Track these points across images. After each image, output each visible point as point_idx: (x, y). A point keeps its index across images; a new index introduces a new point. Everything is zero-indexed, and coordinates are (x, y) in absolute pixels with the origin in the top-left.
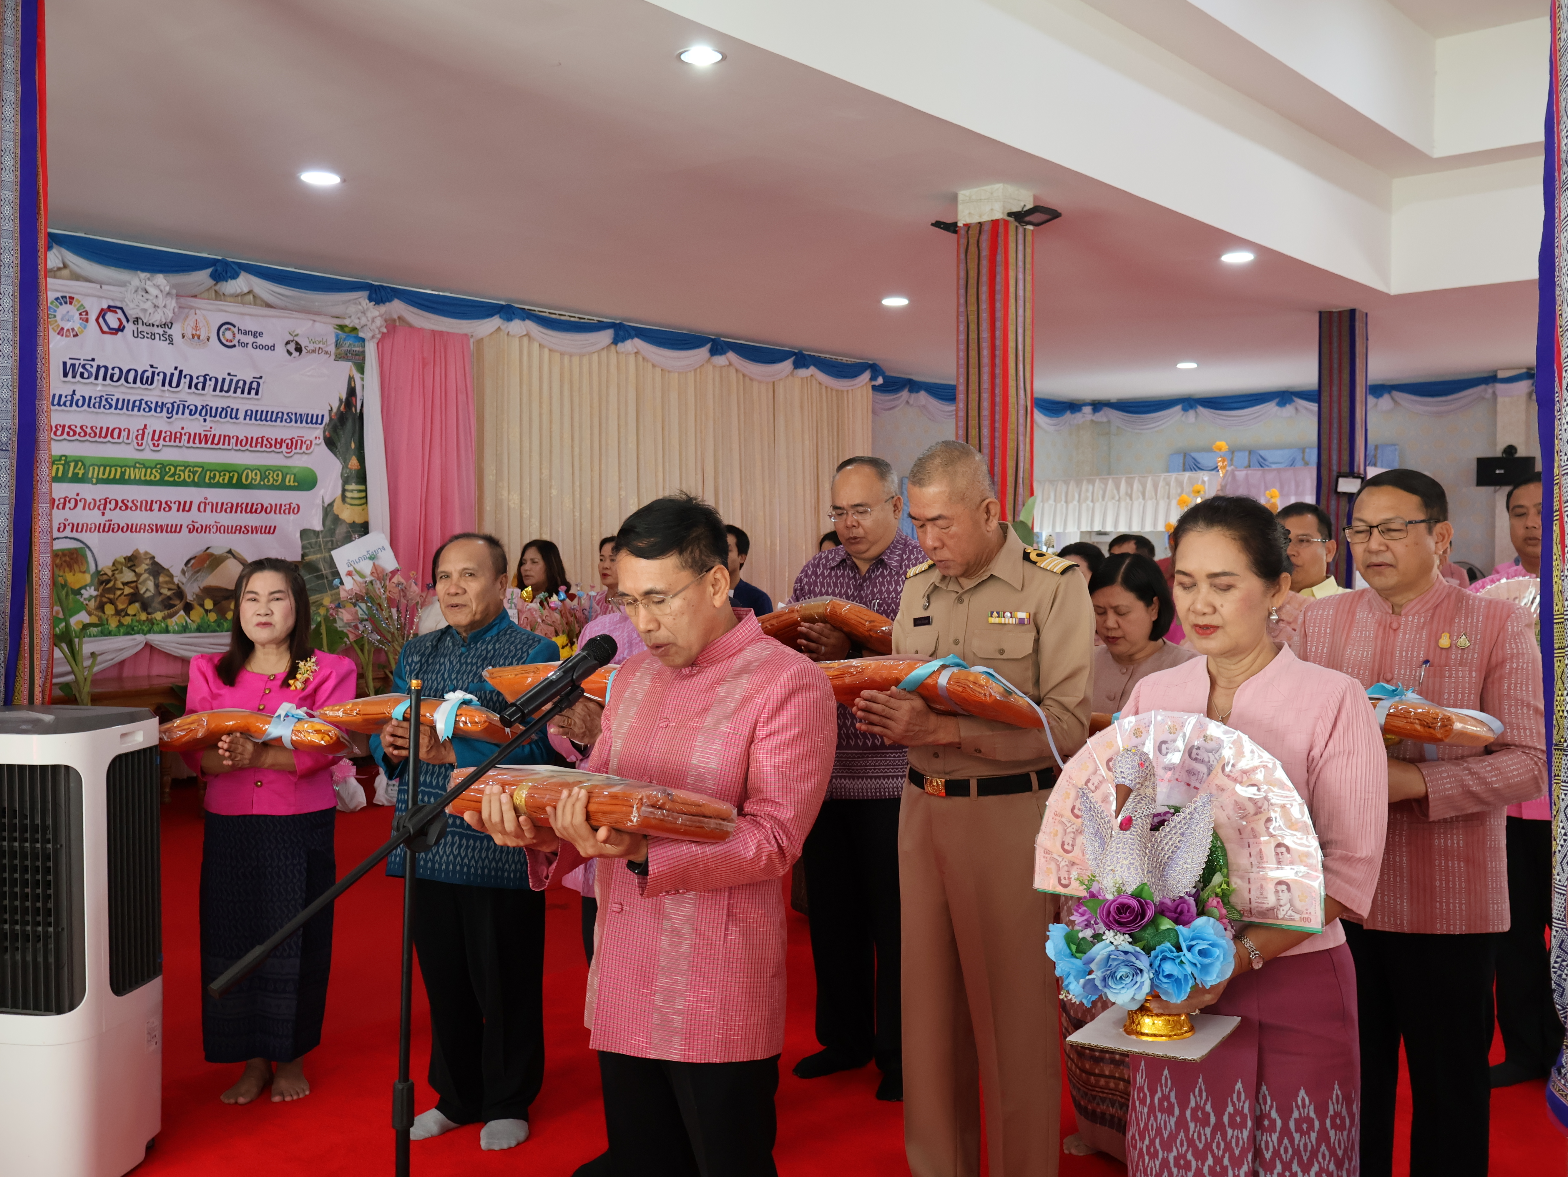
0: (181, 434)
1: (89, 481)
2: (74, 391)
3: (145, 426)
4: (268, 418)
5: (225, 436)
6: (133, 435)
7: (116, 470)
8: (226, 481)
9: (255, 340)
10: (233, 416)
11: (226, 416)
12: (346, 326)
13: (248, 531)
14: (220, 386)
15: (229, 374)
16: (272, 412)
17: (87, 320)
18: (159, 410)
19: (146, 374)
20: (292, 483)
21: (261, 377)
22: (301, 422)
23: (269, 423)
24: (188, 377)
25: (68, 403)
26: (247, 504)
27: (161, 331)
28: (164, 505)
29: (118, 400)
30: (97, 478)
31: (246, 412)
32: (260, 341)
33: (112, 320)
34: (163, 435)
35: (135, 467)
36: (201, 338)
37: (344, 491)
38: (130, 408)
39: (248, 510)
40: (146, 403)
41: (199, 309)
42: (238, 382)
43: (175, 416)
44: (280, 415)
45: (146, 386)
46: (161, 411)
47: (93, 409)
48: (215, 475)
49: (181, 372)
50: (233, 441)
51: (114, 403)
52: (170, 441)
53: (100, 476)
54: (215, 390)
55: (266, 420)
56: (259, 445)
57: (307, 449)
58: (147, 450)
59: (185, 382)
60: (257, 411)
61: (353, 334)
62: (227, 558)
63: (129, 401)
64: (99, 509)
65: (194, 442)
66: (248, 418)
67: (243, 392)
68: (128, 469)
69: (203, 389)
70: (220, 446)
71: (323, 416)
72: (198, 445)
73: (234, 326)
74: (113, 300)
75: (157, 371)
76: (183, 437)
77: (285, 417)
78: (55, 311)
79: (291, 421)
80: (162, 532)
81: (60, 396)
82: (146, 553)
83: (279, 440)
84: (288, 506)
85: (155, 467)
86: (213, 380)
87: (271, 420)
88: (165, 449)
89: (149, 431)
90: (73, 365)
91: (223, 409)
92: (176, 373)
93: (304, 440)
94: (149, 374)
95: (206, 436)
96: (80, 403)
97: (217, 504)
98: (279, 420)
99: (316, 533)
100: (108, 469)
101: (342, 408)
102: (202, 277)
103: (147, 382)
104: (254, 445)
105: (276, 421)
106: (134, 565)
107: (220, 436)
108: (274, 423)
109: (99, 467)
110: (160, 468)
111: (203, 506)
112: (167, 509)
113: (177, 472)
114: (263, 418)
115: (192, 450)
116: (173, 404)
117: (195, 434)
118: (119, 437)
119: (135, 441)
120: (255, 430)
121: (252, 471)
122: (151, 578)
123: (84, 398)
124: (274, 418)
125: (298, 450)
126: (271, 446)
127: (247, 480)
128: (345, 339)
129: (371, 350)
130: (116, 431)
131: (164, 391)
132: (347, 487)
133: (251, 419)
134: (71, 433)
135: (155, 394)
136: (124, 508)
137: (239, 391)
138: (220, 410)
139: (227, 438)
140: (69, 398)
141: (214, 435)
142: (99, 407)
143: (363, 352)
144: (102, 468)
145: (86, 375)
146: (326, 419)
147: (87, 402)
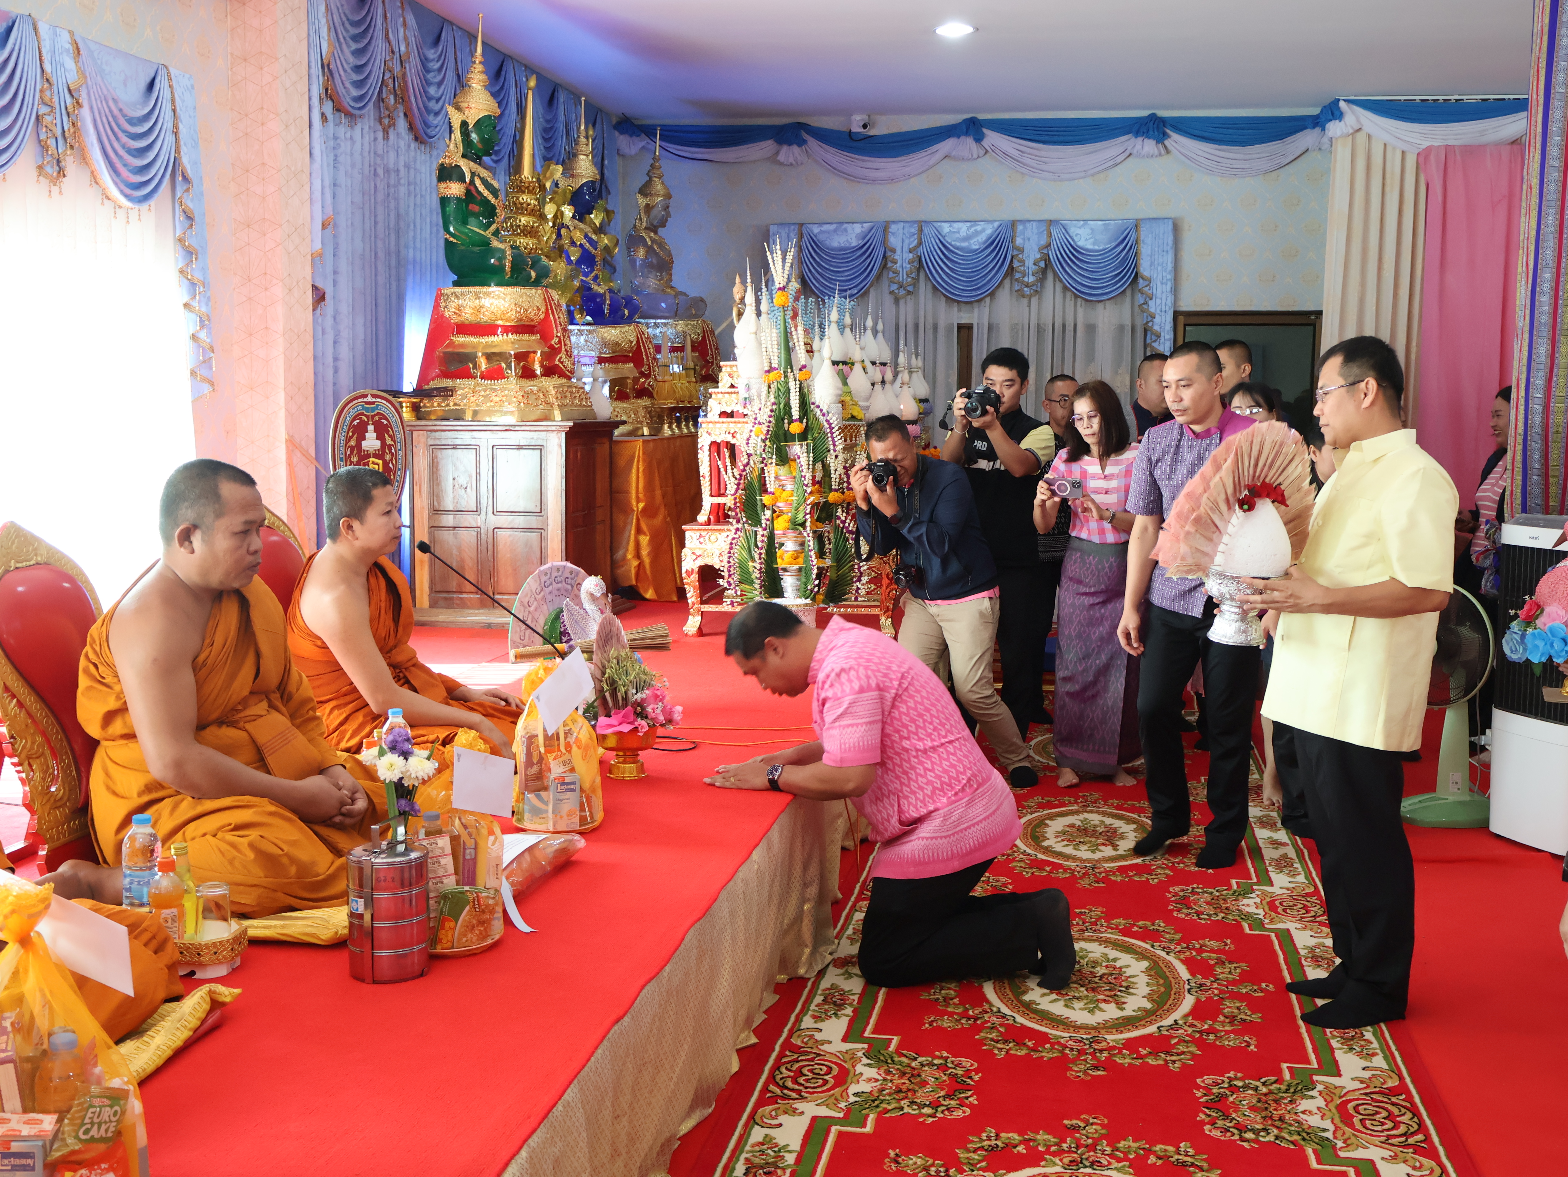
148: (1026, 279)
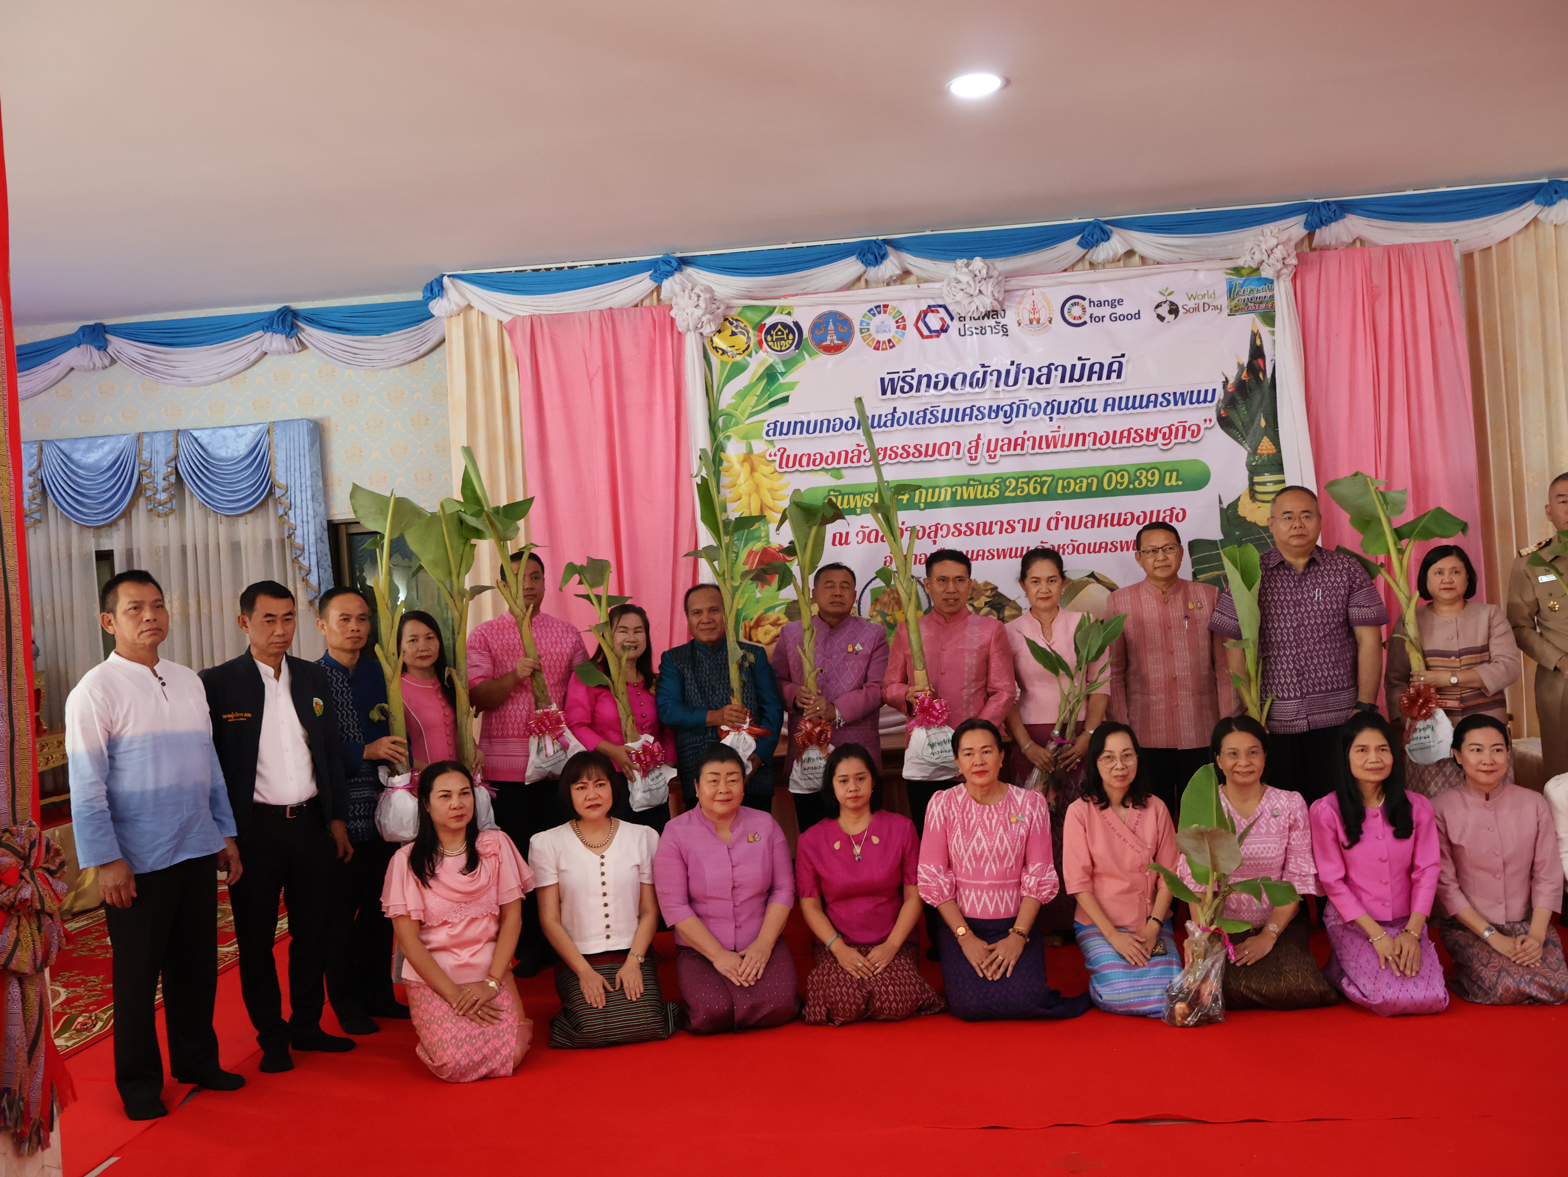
0: (1023, 439)
1: (916, 507)
2: (895, 408)
3: (979, 435)
4: (1137, 405)
5: (1078, 435)
6: (964, 449)
7: (946, 491)
8: (1084, 489)
9: (1114, 310)
10: (1089, 408)
11: (1079, 411)
12: (1243, 268)
13: (1116, 549)
14: (1069, 376)
15: (1080, 359)
16: (1142, 396)
17: (904, 328)
18: (993, 415)
19: (977, 375)
20: (1174, 483)
21: (1123, 356)
22: (1183, 403)
23: (1139, 410)
24: (1028, 371)
25: (889, 423)
26: (1113, 515)
27: (992, 322)
28: (1005, 526)
29: (944, 411)
30: (926, 503)
31: (1107, 400)
32: (1119, 310)
33: (934, 321)
34: (1000, 443)
35: (968, 485)
36: (1041, 322)
37: (1252, 484)
38: (960, 418)
39: (1115, 522)
40: (978, 409)
41: (1037, 287)
42: (1092, 366)
43: (1015, 419)
44: (1153, 398)
45: (977, 390)
46: (997, 416)
47: (916, 426)
48: (1069, 483)
49: (1019, 365)
50: (1089, 440)
51: (939, 415)
52: (1009, 449)
53: (929, 500)
54: (1062, 381)
55: (1134, 407)
56: (1125, 440)
57: (1193, 436)
58: (983, 463)
59: (1024, 377)
60: (1121, 398)
61: (1255, 276)
62: (1088, 583)
63: (958, 410)
64: (929, 537)
65: (1040, 447)
66: (1109, 408)
67: (1100, 378)
68: (959, 489)
69: (1048, 382)
70: (1072, 447)
71: (1214, 391)
72: (1045, 450)
73: (1084, 299)
74: (932, 298)
75: (989, 370)
76: (1026, 443)
77: (1160, 399)
78: (868, 324)
79: (1169, 403)
80: (1005, 557)
81: (880, 416)
82: (987, 584)
83: (1152, 430)
84: (1168, 513)
85: (994, 482)
86: (1060, 369)
87: (1141, 407)
88: (1004, 460)
89: (984, 441)
90: (892, 380)
91: (1075, 402)
92: (1013, 369)
93: (1187, 425)
94: (980, 375)
95: (1054, 437)
96: (901, 422)
97: (1074, 518)
98: (1151, 405)
99: (1212, 544)
100: (937, 490)
101: (1244, 376)
102: (1070, 248)
103: (977, 384)
104: (1117, 440)
105: (1147, 406)
106: (972, 599)
107: (1071, 435)
108: (1145, 410)
109: (927, 489)
110: (999, 483)
111: (1054, 522)
112: (1010, 530)
113: (1020, 485)
114: (1130, 405)
115: (1037, 457)
116: (1011, 406)
117: (1041, 437)
118: (947, 454)
119: (968, 455)
120: (1119, 421)
121: (1116, 473)
122: (994, 612)
123: (905, 414)
124: (1144, 404)
125: (1180, 440)
126: (1141, 439)
127: (1109, 485)
128: (1242, 286)
129: (1282, 293)
130: (944, 447)
131: (998, 392)
132: (1257, 479)
133: (1113, 410)
134: (893, 456)
135: (986, 397)
136: (957, 534)
137: (1095, 376)
138: (1071, 404)
139: (1081, 437)
140: (890, 417)
141: (1064, 435)
142: (924, 423)
143: (1272, 297)
144: (930, 490)
145: (907, 388)
146: (1220, 394)
147: (909, 418)
148: (158, 496)
